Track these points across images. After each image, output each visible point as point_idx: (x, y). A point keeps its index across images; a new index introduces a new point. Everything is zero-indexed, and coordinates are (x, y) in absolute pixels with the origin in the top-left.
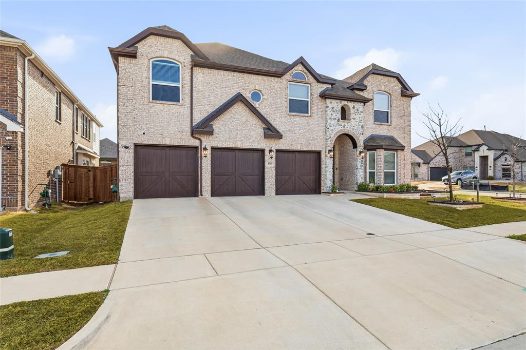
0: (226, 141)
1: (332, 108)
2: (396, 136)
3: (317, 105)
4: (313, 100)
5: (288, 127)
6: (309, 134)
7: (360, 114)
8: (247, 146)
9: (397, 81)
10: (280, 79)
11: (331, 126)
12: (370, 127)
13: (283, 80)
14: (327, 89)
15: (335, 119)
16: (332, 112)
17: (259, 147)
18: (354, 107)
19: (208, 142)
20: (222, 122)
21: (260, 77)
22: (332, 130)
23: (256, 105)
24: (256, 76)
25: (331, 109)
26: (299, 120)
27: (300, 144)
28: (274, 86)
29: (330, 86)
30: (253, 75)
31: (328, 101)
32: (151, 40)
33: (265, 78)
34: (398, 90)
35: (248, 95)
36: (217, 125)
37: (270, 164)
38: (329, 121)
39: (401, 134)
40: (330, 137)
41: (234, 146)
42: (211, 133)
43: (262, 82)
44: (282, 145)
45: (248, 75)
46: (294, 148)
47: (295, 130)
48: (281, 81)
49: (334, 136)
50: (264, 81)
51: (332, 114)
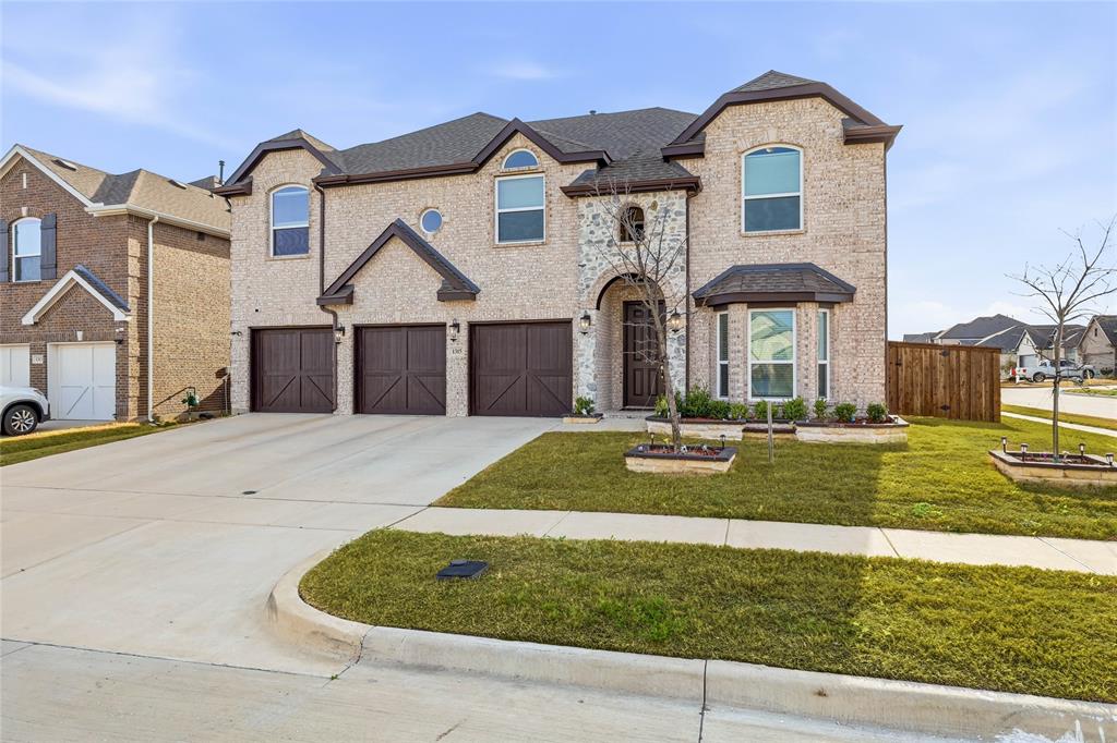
0: (376, 313)
1: (594, 217)
2: (821, 262)
3: (560, 216)
4: (551, 205)
5: (495, 274)
6: (542, 283)
7: (674, 220)
8: (412, 318)
9: (825, 105)
10: (475, 176)
11: (589, 260)
12: (729, 246)
13: (484, 177)
14: (587, 175)
15: (602, 241)
16: (593, 227)
17: (434, 320)
18: (654, 206)
19: (348, 318)
20: (370, 279)
21: (436, 182)
22: (593, 269)
23: (428, 236)
24: (428, 180)
25: (591, 219)
26: (520, 255)
27: (519, 306)
28: (464, 194)
29: (593, 166)
30: (422, 181)
31: (582, 203)
32: (269, 160)
33: (447, 181)
34: (832, 130)
35: (413, 222)
36: (361, 286)
37: (457, 352)
38: (585, 248)
39: (843, 255)
40: (588, 286)
41: (388, 321)
42: (350, 300)
43: (440, 189)
44: (482, 311)
45: (413, 182)
46: (506, 317)
47: (508, 279)
48: (478, 179)
49: (598, 282)
50: (444, 187)
51: (592, 232)
